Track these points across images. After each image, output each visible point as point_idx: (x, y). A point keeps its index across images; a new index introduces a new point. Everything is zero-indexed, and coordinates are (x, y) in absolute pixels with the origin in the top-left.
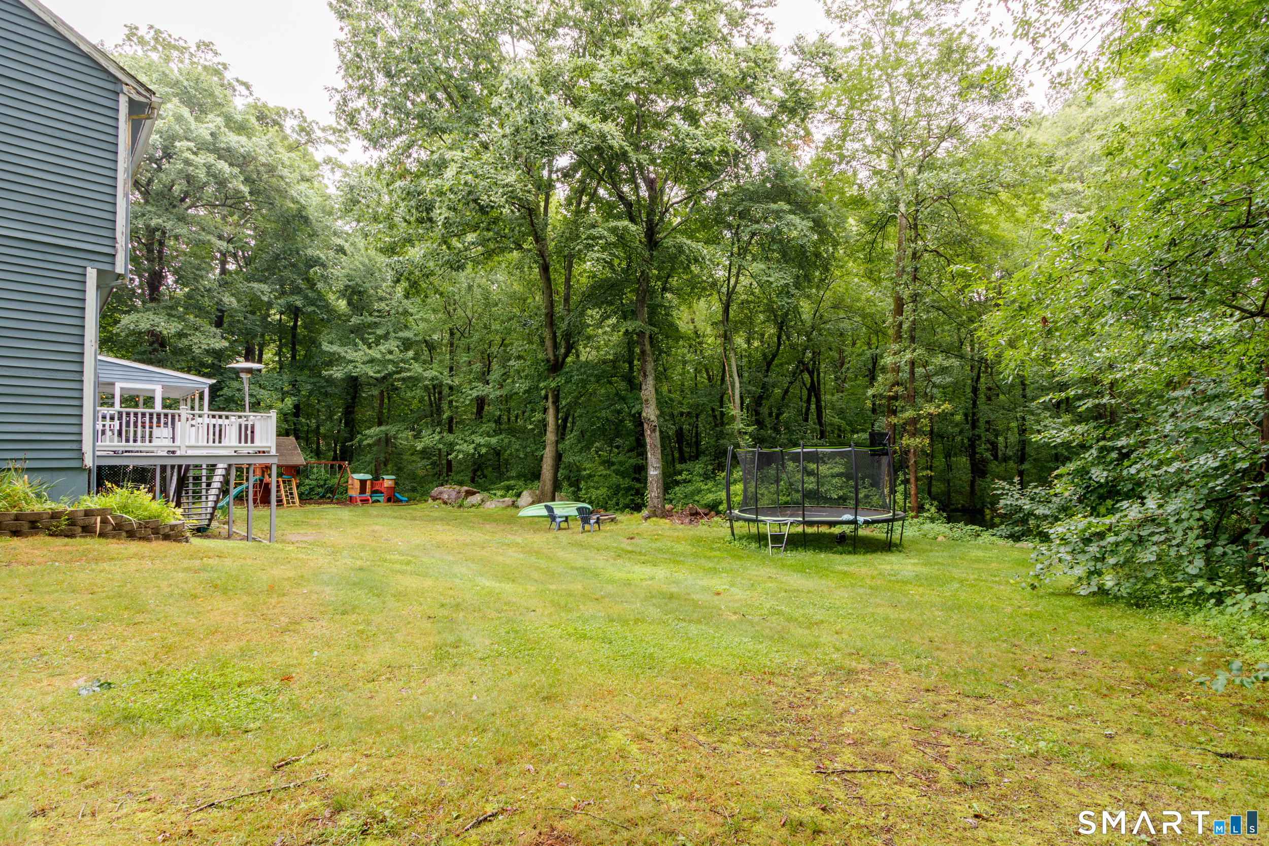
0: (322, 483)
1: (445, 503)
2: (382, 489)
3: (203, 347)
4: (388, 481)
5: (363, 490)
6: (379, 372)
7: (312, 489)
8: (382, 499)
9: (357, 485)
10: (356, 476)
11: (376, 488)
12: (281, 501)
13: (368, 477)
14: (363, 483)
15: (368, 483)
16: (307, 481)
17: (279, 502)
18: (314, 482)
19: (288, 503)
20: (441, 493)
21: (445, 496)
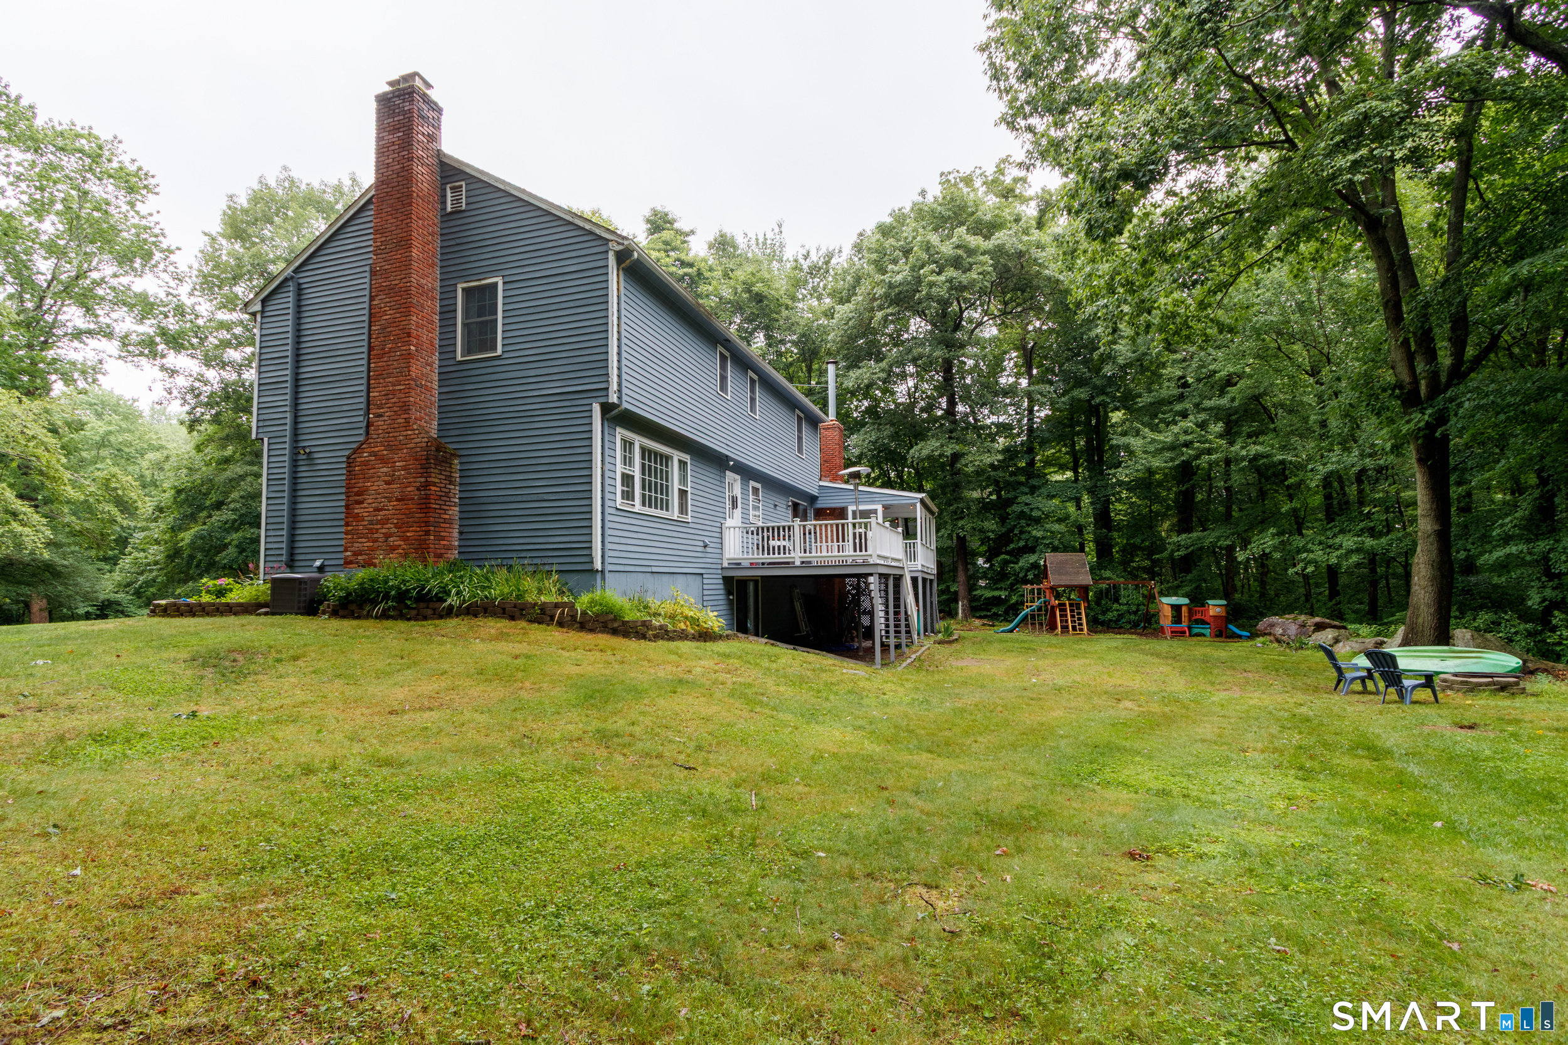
0: (1134, 608)
1: (1278, 641)
2: (1207, 619)
3: (977, 463)
4: (1215, 607)
5: (1177, 619)
6: (1172, 459)
7: (1121, 616)
8: (1207, 632)
9: (1168, 612)
10: (1165, 600)
11: (1199, 616)
12: (1067, 627)
13: (1186, 601)
14: (1176, 608)
15: (1184, 609)
16: (1115, 606)
17: (1065, 628)
18: (1125, 608)
19: (1074, 628)
20: (1272, 625)
21: (1279, 631)
